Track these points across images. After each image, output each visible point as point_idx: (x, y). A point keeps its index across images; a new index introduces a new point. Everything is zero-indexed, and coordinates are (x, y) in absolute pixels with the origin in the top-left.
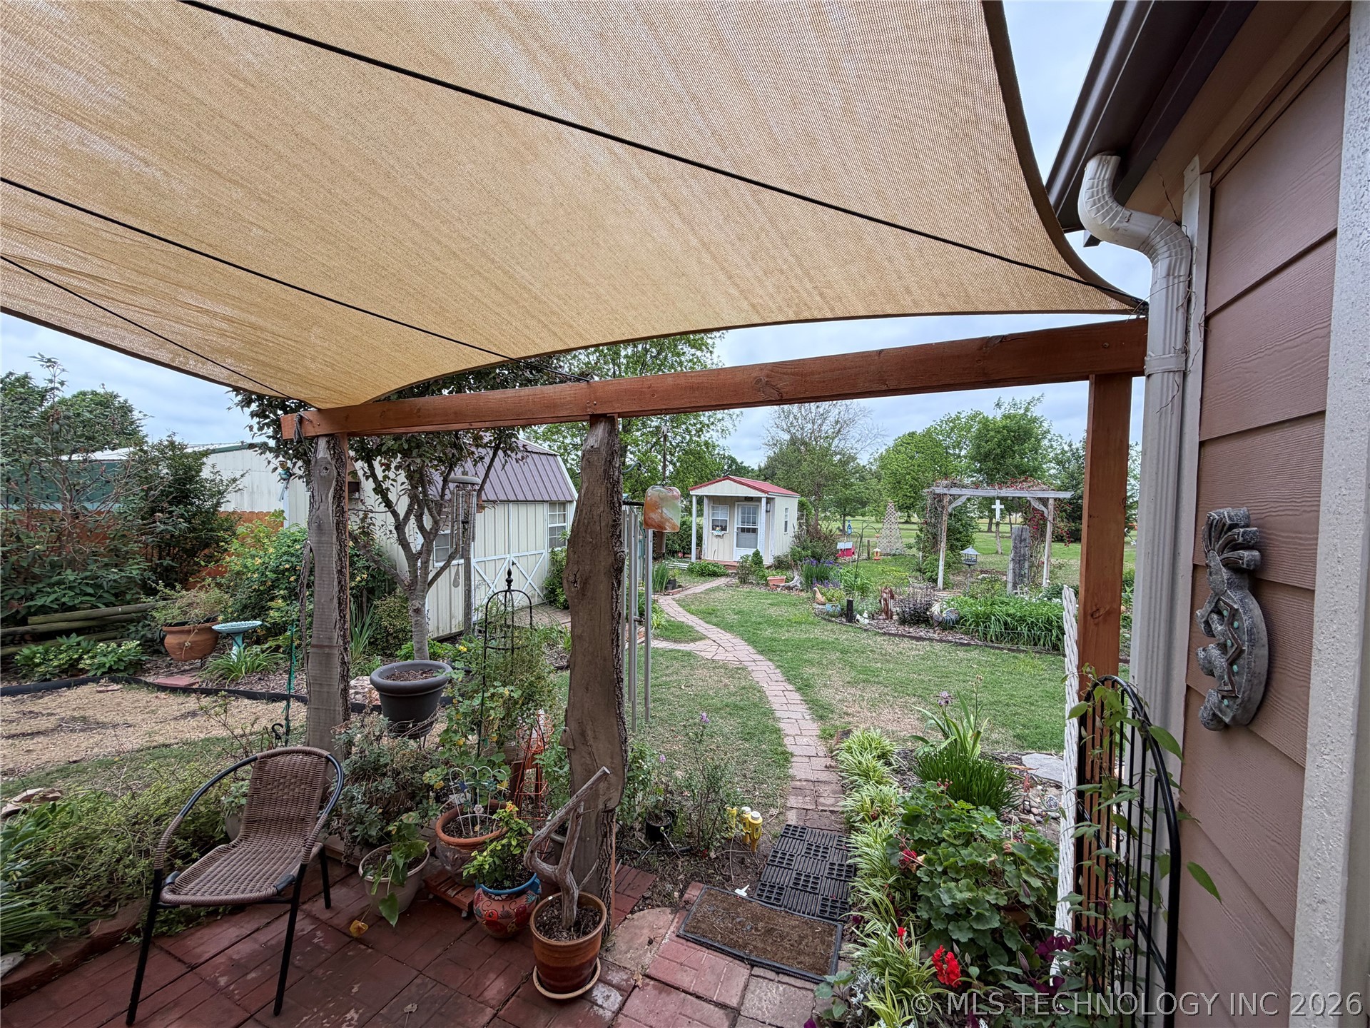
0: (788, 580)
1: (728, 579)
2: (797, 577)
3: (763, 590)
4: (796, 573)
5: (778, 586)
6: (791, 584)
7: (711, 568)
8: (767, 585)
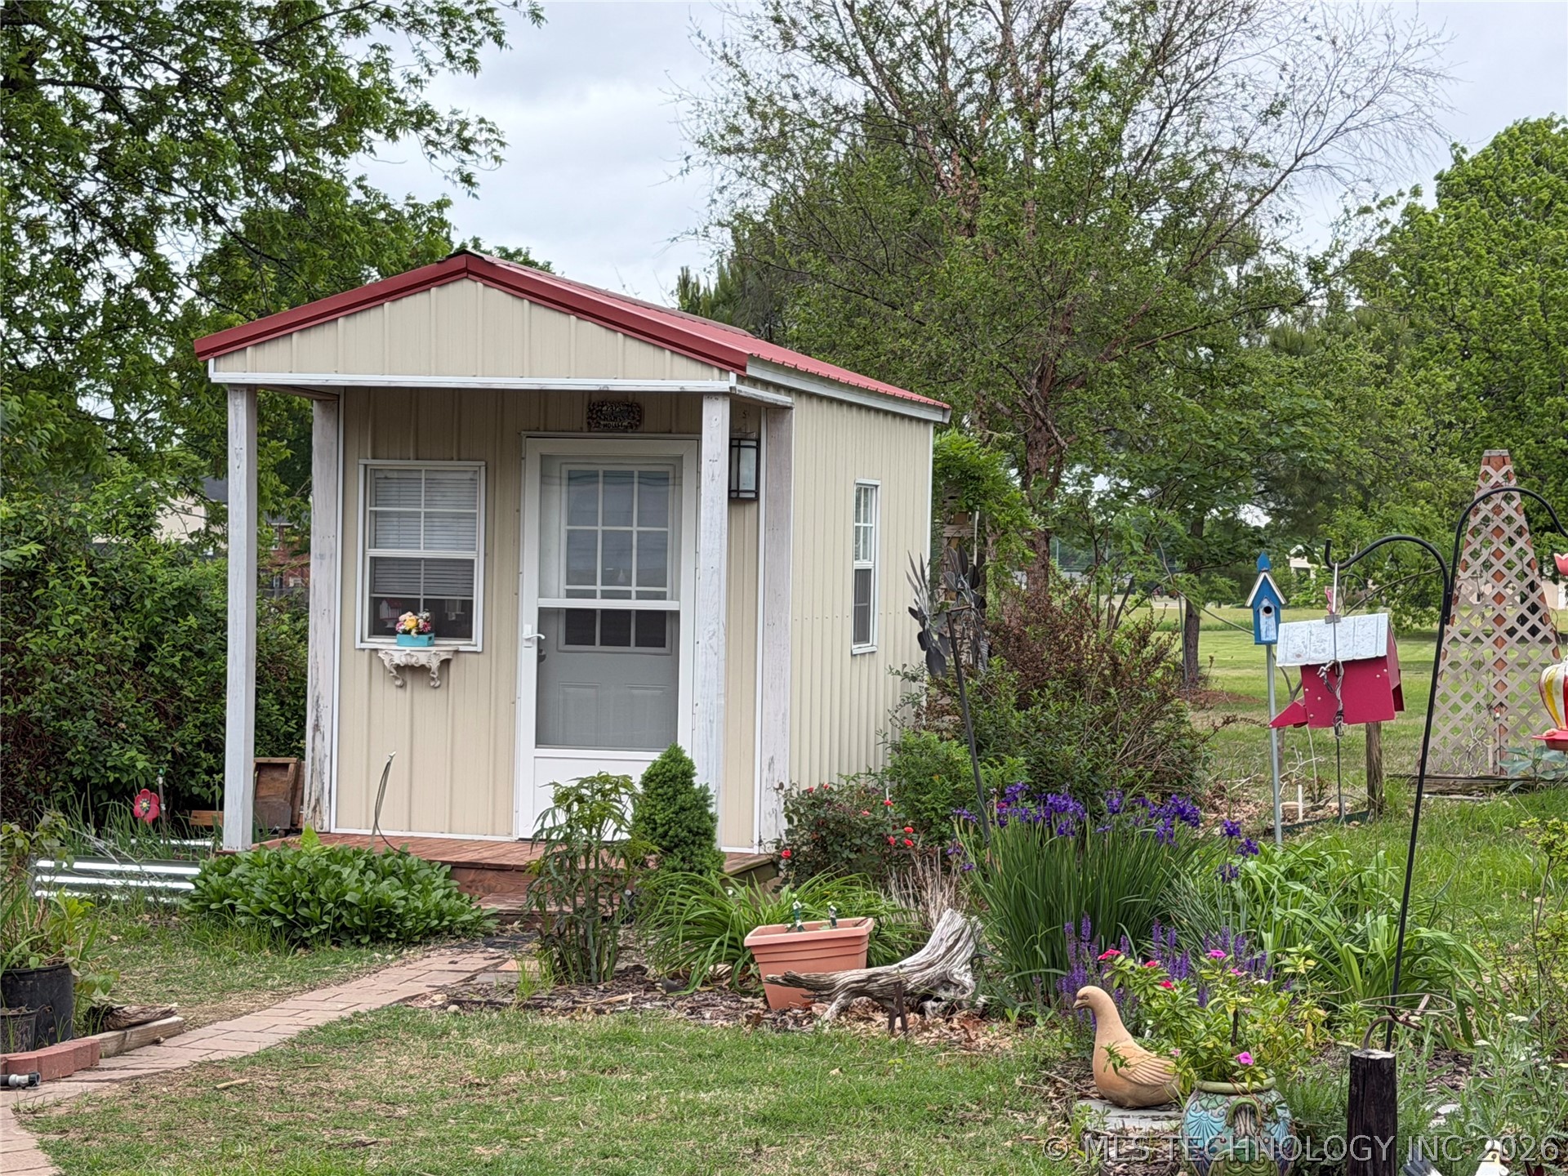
0: (882, 949)
1: (474, 960)
2: (947, 923)
3: (716, 1023)
4: (937, 897)
5: (821, 990)
6: (913, 968)
7: (354, 885)
8: (742, 984)
